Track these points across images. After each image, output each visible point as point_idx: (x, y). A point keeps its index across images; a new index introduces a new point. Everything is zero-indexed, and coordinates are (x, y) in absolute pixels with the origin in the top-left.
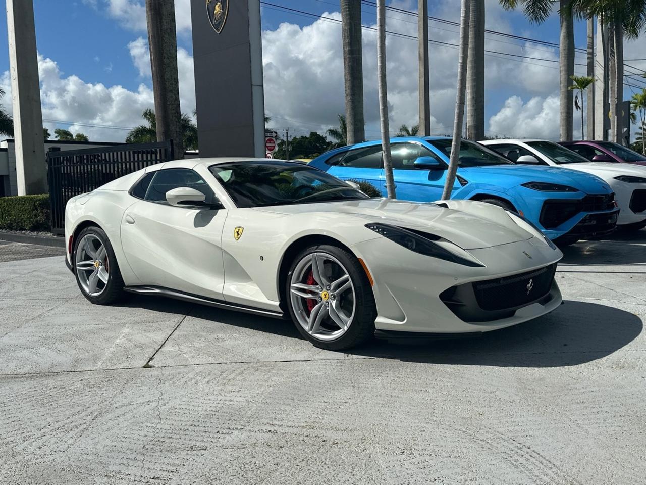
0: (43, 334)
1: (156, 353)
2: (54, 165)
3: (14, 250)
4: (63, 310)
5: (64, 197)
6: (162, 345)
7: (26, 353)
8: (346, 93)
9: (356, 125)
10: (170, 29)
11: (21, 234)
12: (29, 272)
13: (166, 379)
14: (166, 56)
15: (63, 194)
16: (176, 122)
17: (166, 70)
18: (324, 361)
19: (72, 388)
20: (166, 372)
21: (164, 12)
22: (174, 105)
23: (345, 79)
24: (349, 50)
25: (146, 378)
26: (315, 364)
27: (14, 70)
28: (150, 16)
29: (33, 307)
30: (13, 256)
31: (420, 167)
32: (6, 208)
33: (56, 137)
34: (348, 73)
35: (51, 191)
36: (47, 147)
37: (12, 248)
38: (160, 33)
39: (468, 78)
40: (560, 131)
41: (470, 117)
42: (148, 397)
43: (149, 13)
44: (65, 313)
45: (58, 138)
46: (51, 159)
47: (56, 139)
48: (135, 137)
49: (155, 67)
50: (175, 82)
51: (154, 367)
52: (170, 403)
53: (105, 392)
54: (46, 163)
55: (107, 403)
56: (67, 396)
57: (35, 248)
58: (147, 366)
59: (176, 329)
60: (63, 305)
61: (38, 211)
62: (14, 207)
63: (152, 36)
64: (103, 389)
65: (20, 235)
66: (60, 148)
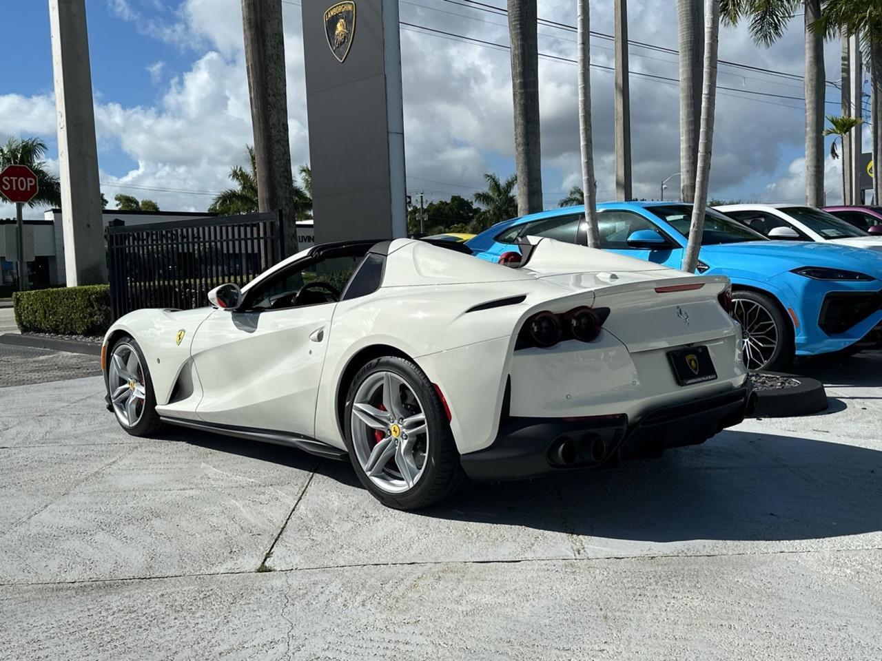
0: (100, 506)
1: (274, 544)
2: (117, 245)
3: (60, 363)
4: (131, 464)
5: (129, 289)
6: (283, 528)
7: (75, 544)
8: (516, 142)
9: (531, 185)
10: (277, 55)
11: (71, 339)
12: (82, 400)
13: (295, 596)
14: (272, 93)
15: (129, 284)
16: (286, 184)
17: (272, 112)
18: (543, 562)
19: (148, 611)
20: (295, 581)
21: (268, 30)
22: (283, 161)
23: (515, 123)
24: (520, 82)
25: (263, 593)
26: (529, 568)
27: (61, 116)
28: (249, 37)
29: (85, 459)
30: (59, 373)
31: (637, 245)
32: (51, 305)
33: (117, 205)
34: (519, 114)
35: (112, 280)
36: (107, 220)
37: (58, 360)
38: (262, 60)
39: (683, 119)
40: (806, 191)
41: (685, 173)
42: (270, 634)
43: (248, 33)
44: (133, 469)
45: (120, 207)
46: (111, 237)
47: (117, 209)
48: (222, 204)
49: (256, 108)
50: (283, 128)
51: (275, 570)
52: (308, 647)
53: (200, 621)
54: (105, 240)
55: (205, 643)
56: (141, 627)
57: (91, 360)
58: (263, 569)
59: (300, 498)
60: (130, 454)
61: (93, 308)
62: (61, 302)
63: (251, 65)
64: (197, 616)
65: (70, 342)
66: (123, 222)
